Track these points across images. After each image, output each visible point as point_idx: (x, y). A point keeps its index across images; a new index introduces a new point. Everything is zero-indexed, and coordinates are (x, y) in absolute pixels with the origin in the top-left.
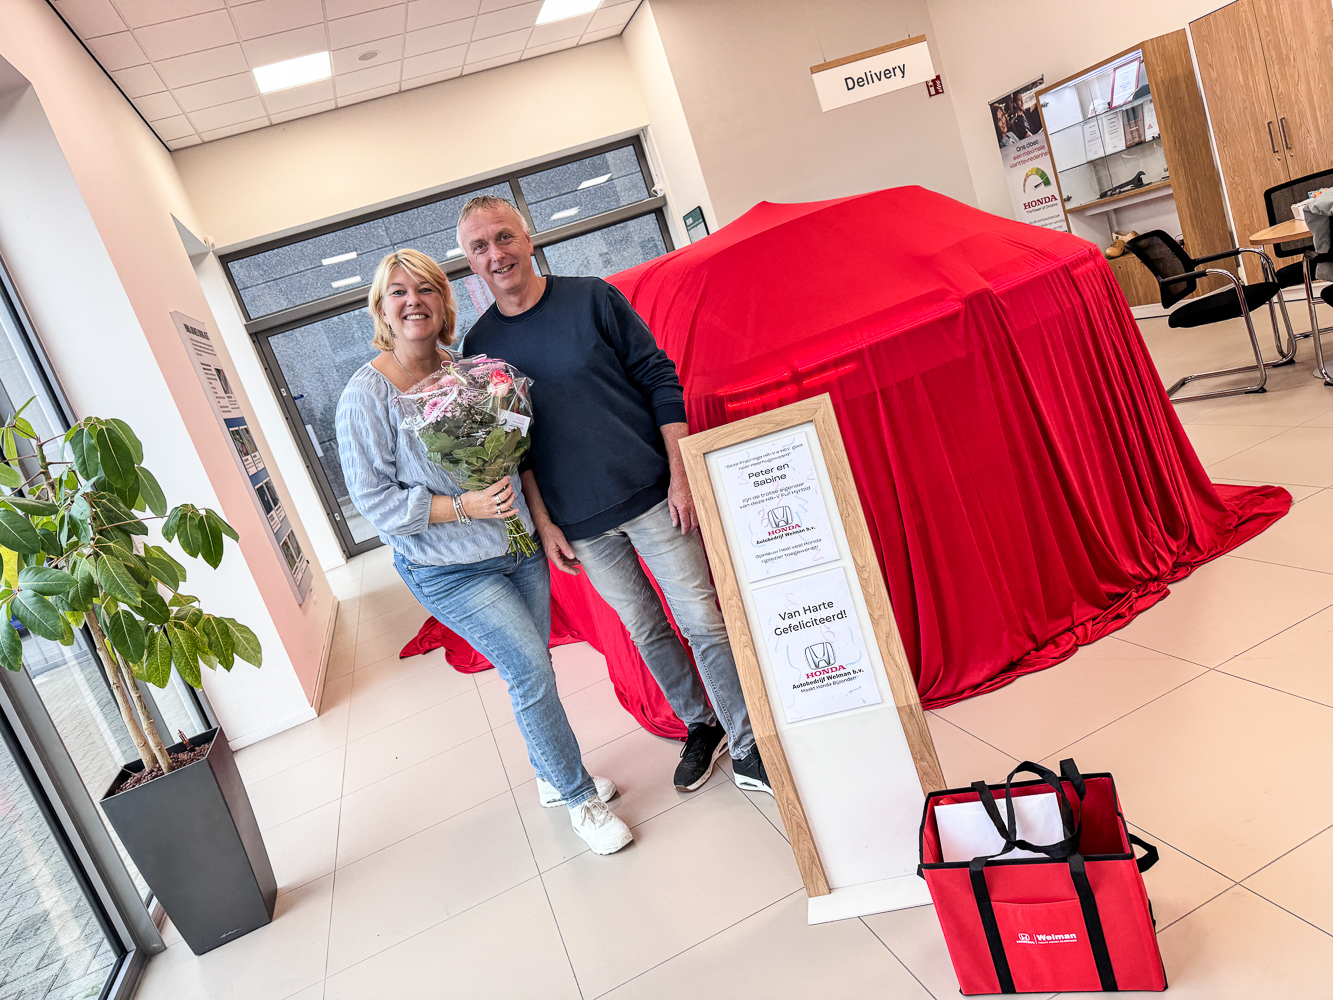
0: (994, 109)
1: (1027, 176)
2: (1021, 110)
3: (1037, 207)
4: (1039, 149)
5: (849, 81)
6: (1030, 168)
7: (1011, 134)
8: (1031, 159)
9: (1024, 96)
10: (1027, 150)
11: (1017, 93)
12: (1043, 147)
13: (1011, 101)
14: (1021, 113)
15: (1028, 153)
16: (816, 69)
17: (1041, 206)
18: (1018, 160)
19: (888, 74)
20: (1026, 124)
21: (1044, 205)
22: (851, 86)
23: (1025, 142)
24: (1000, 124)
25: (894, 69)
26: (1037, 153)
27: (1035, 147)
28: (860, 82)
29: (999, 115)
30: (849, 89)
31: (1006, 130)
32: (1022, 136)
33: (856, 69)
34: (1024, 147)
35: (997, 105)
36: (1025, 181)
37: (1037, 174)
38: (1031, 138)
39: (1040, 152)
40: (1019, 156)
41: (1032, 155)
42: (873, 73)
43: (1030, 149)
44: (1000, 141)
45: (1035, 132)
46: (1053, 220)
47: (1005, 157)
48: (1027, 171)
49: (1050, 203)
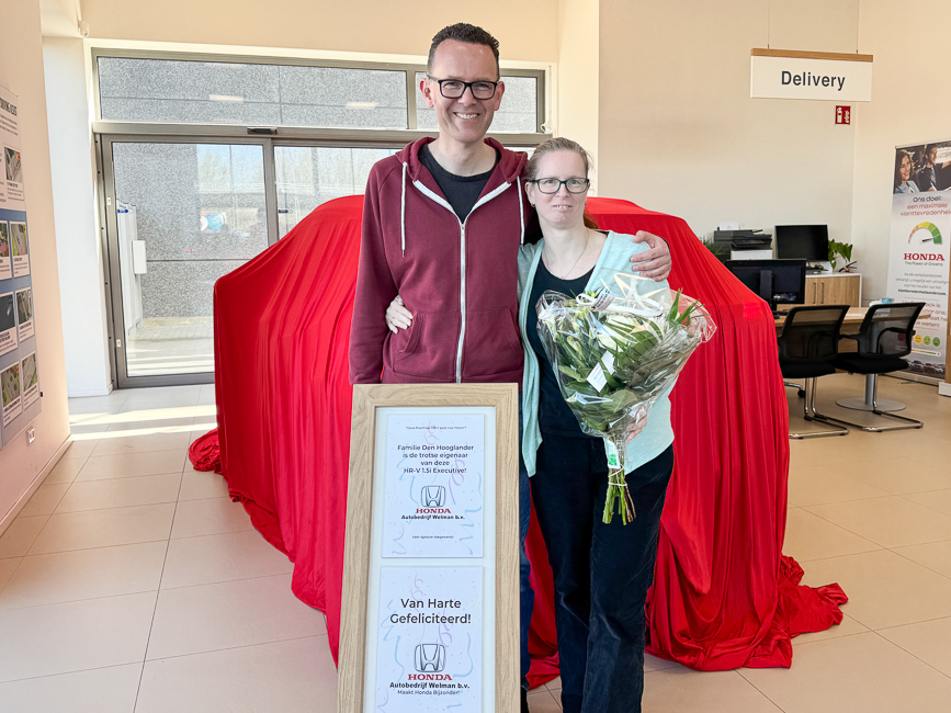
0: (900, 154)
1: (917, 228)
2: (931, 163)
3: (918, 261)
4: (940, 206)
5: (786, 76)
6: (922, 221)
7: (912, 183)
8: (927, 213)
9: (940, 151)
10: (926, 203)
11: (931, 146)
12: (945, 206)
13: (923, 153)
14: (929, 166)
15: (927, 206)
16: (758, 52)
17: (923, 261)
18: (911, 210)
19: (826, 81)
20: (933, 178)
21: (927, 261)
22: (786, 80)
23: (925, 194)
24: (903, 170)
25: (833, 79)
26: (937, 209)
27: (935, 202)
28: (797, 80)
29: (905, 161)
30: (783, 83)
31: (907, 178)
32: (924, 187)
33: (797, 66)
34: (923, 200)
35: (905, 151)
36: (913, 232)
37: (929, 229)
38: (934, 192)
39: (940, 209)
40: (912, 207)
41: (930, 210)
42: (811, 76)
43: (930, 203)
44: (895, 186)
45: (941, 187)
46: (933, 279)
47: (896, 203)
48: (918, 223)
49: (935, 261)
